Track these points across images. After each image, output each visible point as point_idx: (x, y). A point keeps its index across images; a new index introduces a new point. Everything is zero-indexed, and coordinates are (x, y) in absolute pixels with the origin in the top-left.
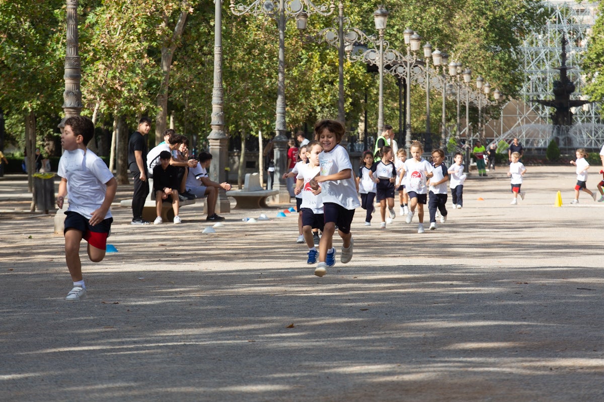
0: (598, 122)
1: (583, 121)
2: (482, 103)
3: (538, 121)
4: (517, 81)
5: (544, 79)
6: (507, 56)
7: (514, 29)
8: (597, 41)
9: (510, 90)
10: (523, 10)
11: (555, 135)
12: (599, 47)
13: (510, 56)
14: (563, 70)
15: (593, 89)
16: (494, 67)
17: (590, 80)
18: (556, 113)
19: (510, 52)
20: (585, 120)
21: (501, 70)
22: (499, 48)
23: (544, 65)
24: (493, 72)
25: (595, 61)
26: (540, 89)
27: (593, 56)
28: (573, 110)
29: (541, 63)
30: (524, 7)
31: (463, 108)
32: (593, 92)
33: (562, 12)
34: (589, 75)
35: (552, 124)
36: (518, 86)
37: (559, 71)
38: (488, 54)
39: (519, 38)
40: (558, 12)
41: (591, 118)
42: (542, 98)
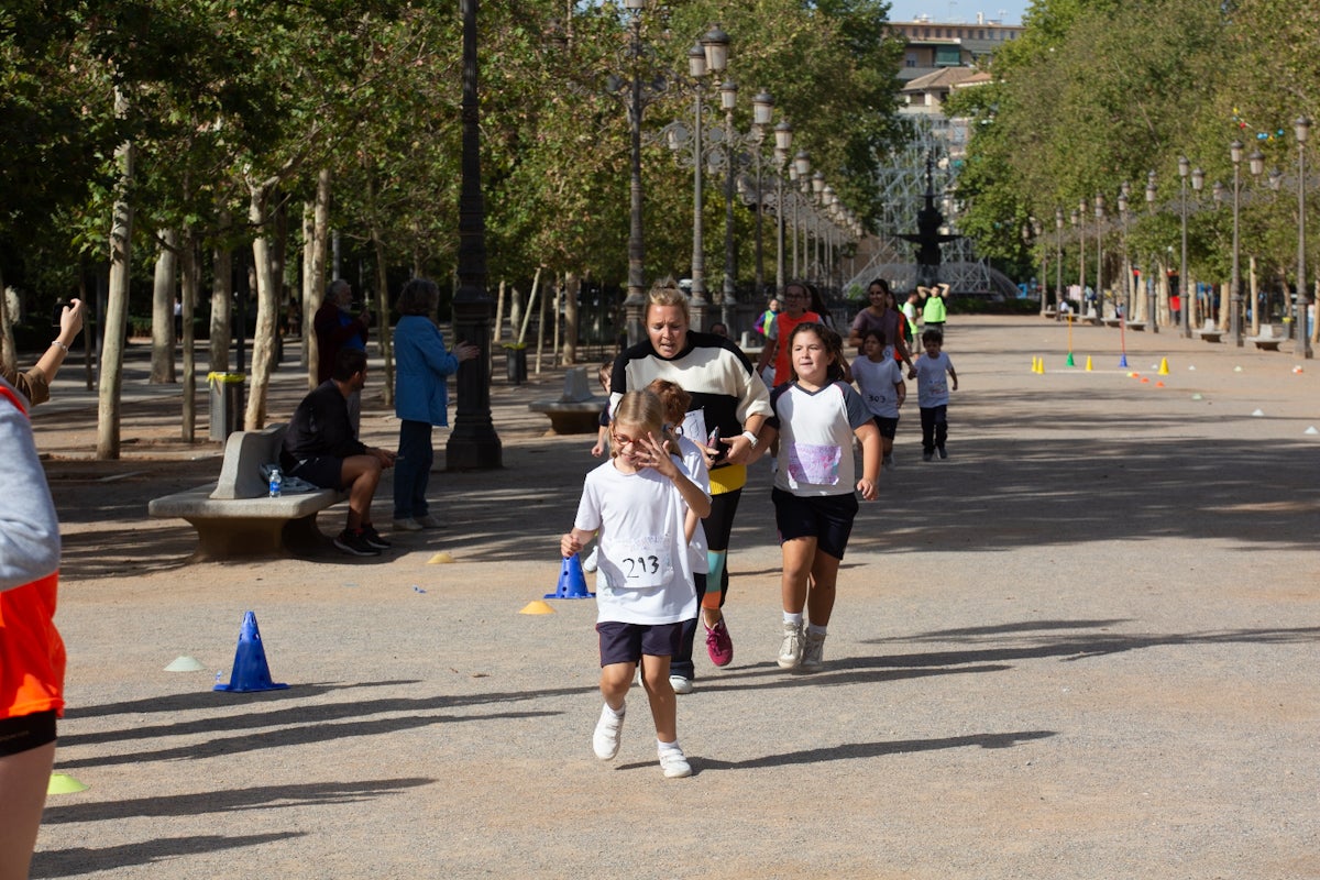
0: (967, 259)
1: (948, 260)
2: (834, 238)
3: (895, 260)
4: (876, 211)
5: (900, 209)
6: (865, 182)
7: (872, 149)
8: (973, 165)
9: (868, 224)
10: (884, 127)
11: (920, 276)
12: (974, 171)
13: (868, 182)
14: (929, 198)
15: (967, 221)
16: (850, 195)
17: (964, 210)
18: (921, 249)
19: (867, 177)
20: (952, 259)
21: (858, 199)
22: (853, 172)
23: (902, 190)
24: (848, 201)
25: (971, 188)
26: (896, 222)
27: (968, 182)
28: (941, 245)
29: (898, 189)
30: (885, 122)
31: (811, 242)
32: (967, 225)
33: (922, 125)
34: (962, 205)
35: (915, 263)
36: (879, 218)
37: (925, 199)
38: (844, 179)
39: (877, 160)
40: (917, 126)
41: (958, 255)
42: (900, 232)
